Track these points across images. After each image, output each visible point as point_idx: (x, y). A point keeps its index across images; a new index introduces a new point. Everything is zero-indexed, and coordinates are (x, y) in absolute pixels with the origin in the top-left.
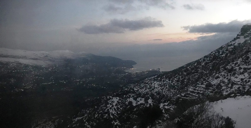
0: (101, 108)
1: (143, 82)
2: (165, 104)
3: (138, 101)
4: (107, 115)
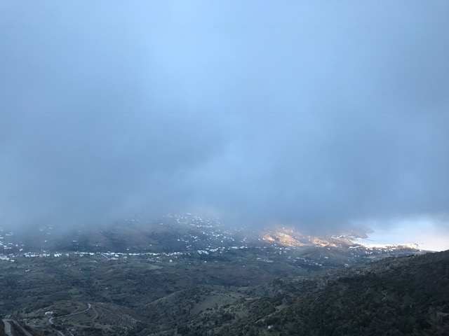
3: (384, 296)
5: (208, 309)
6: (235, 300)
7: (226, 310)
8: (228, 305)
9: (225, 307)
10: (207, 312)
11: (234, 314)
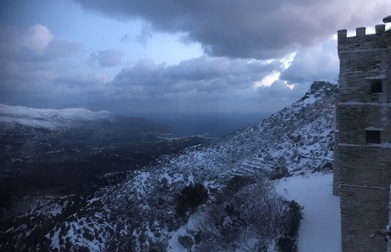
0: (126, 186)
1: (182, 152)
2: (211, 182)
3: (175, 178)
4: (133, 195)
5: (20, 214)
6: (50, 201)
7: (39, 211)
8: (42, 207)
9: (38, 209)
10: (20, 217)
11: (48, 214)
